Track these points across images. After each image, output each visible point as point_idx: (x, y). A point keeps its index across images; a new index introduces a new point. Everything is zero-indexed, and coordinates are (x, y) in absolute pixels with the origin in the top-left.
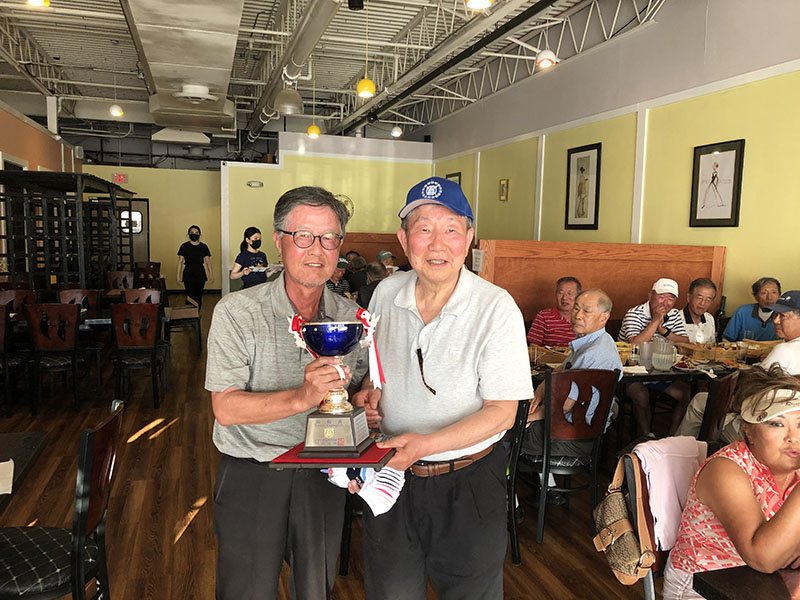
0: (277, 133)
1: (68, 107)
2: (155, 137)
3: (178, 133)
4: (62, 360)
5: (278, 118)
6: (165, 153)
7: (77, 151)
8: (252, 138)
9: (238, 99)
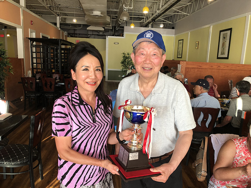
0: (124, 27)
1: (63, 20)
2: (88, 28)
3: (94, 27)
4: (51, 95)
5: (124, 22)
6: (92, 34)
7: (65, 33)
8: (117, 29)
9: (112, 16)
